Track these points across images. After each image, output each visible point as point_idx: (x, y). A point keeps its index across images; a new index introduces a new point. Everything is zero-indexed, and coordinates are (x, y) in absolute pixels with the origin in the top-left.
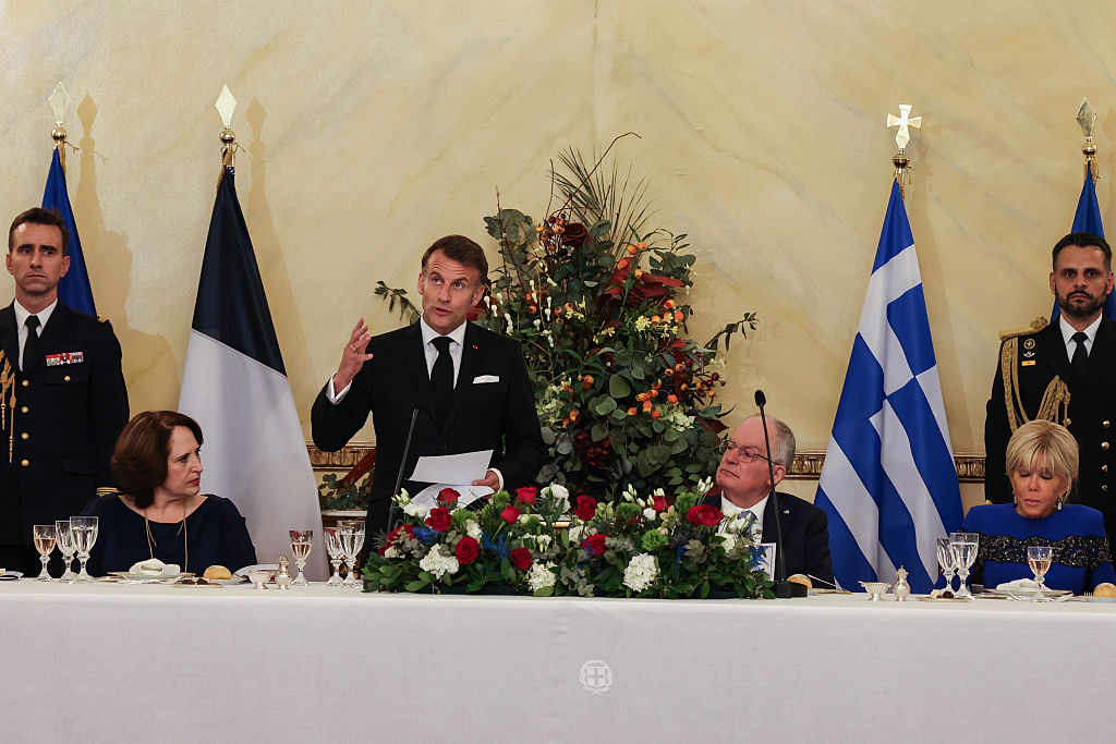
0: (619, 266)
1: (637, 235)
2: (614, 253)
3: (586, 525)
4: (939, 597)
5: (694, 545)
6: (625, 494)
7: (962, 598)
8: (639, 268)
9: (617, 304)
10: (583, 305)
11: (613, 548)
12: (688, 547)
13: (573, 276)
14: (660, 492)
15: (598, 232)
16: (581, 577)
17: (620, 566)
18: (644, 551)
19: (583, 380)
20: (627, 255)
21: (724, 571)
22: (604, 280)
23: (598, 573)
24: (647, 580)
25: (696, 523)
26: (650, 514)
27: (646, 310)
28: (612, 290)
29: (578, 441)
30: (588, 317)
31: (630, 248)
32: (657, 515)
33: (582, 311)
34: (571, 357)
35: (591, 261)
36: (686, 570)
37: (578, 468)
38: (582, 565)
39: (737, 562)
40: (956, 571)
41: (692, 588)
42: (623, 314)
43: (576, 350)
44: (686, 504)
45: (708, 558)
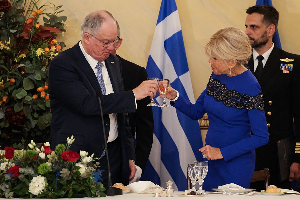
0: (28, 22)
1: (36, 6)
2: (25, 15)
3: (9, 161)
4: (188, 194)
5: (65, 172)
6: (30, 145)
7: (201, 194)
8: (38, 23)
9: (27, 41)
10: (9, 42)
11: (23, 173)
12: (61, 172)
13: (4, 27)
14: (47, 144)
15: (16, 4)
16: (7, 189)
17: (27, 183)
18: (39, 175)
19: (9, 81)
20: (32, 16)
21: (80, 184)
22: (20, 29)
23: (15, 186)
24: (41, 189)
25: (66, 160)
26: (42, 155)
27: (42, 44)
28: (24, 35)
29: (7, 112)
30: (12, 48)
31: (33, 13)
32: (46, 156)
33: (9, 45)
34: (3, 69)
35: (13, 19)
36: (60, 184)
37: (7, 126)
38: (7, 182)
39: (86, 179)
40: (197, 180)
41: (64, 193)
42: (30, 46)
43: (6, 65)
44: (61, 150)
45: (72, 177)
